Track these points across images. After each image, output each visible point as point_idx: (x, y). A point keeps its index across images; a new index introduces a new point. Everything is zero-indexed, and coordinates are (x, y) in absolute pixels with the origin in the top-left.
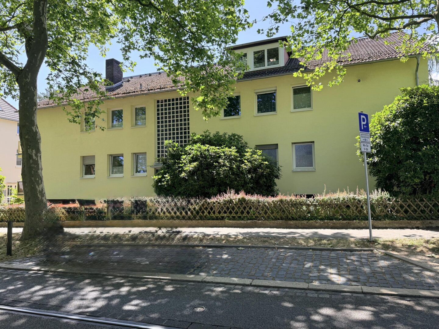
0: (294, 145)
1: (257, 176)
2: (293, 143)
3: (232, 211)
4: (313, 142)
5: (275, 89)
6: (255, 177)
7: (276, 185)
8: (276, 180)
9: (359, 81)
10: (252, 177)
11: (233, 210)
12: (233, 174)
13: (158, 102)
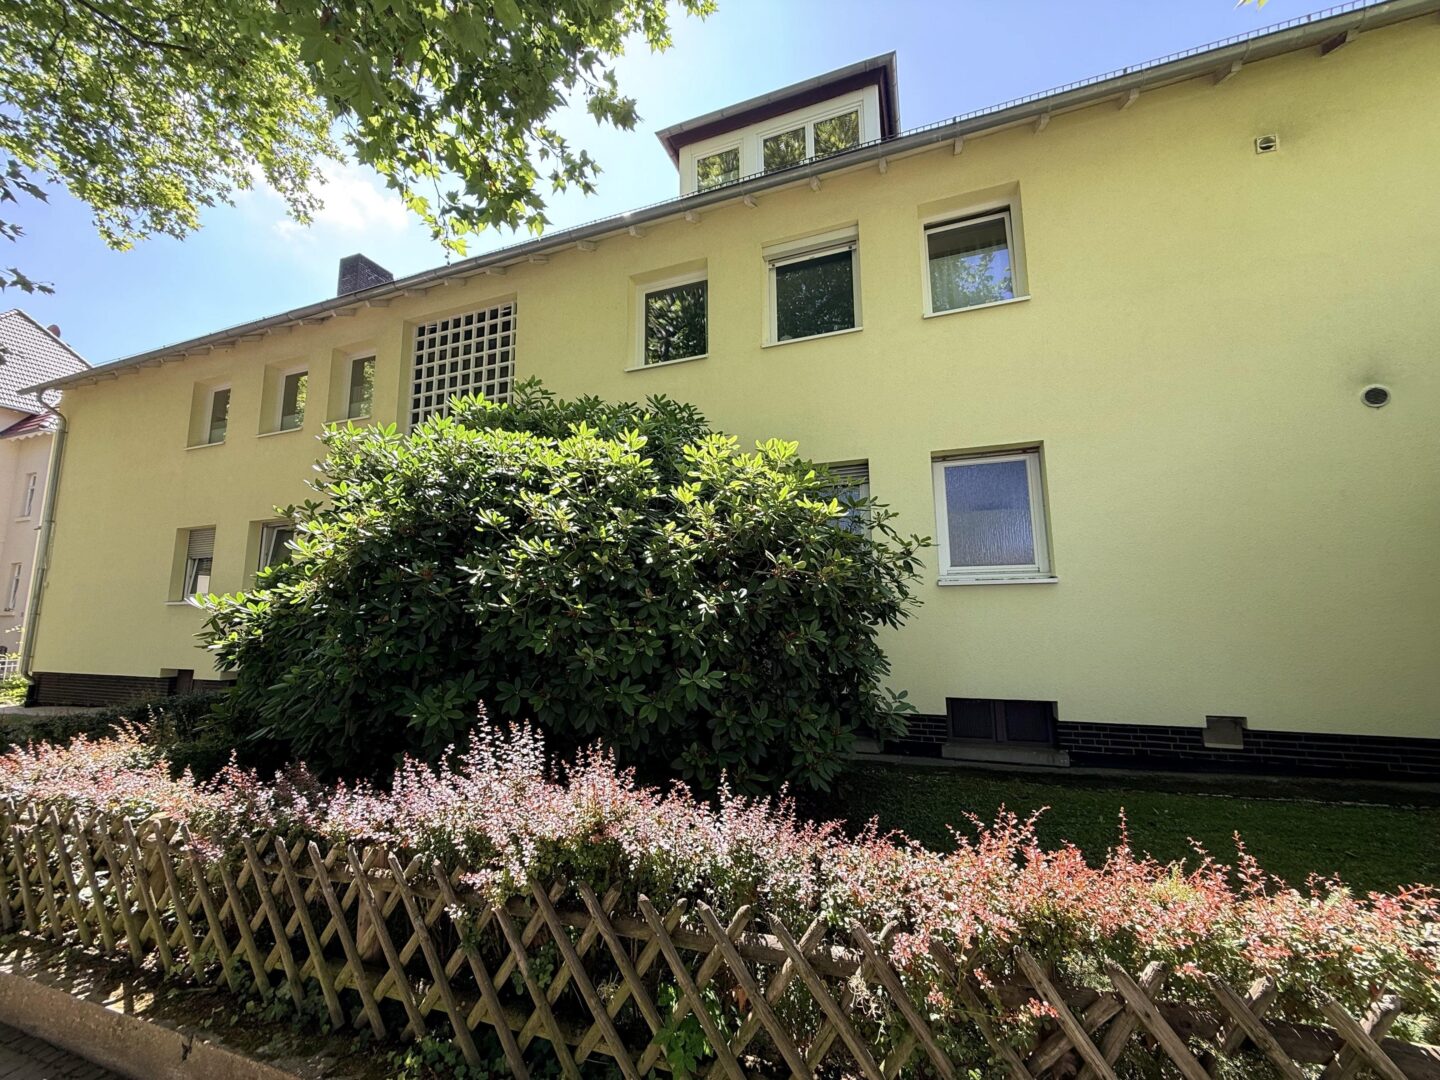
0: (941, 467)
1: (763, 606)
2: (937, 458)
3: (479, 976)
4: (1036, 449)
5: (849, 233)
6: (750, 611)
7: (887, 672)
8: (884, 636)
9: (1267, 145)
10: (725, 610)
11: (492, 971)
12: (592, 588)
13: (422, 332)
